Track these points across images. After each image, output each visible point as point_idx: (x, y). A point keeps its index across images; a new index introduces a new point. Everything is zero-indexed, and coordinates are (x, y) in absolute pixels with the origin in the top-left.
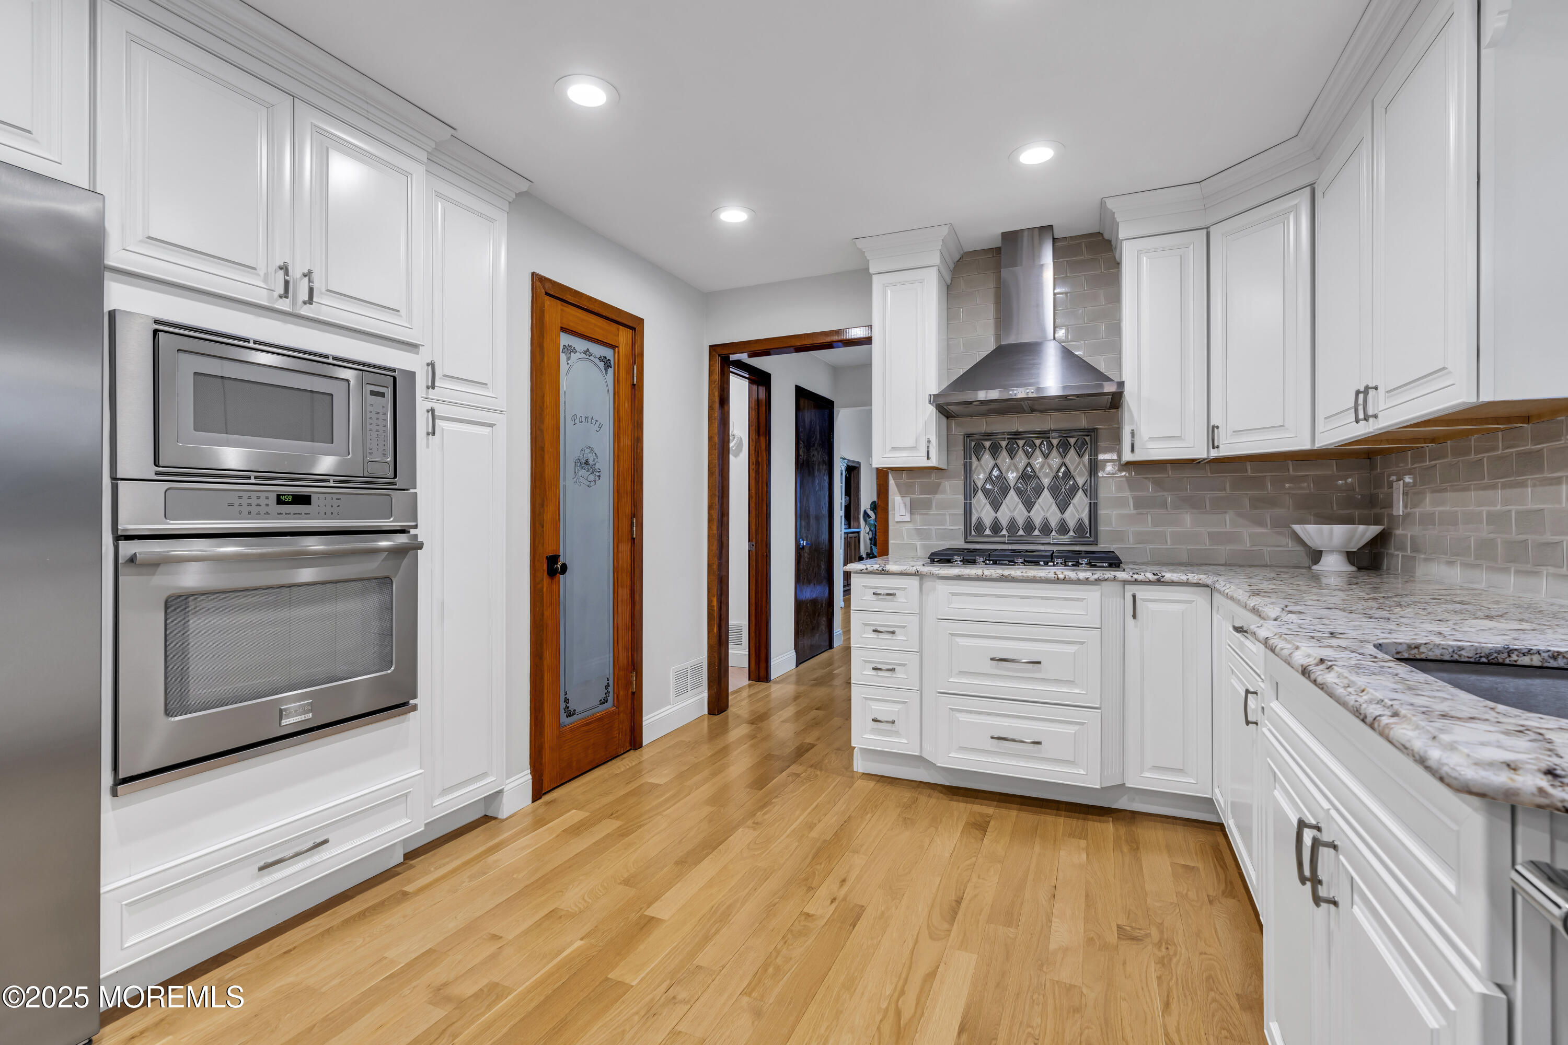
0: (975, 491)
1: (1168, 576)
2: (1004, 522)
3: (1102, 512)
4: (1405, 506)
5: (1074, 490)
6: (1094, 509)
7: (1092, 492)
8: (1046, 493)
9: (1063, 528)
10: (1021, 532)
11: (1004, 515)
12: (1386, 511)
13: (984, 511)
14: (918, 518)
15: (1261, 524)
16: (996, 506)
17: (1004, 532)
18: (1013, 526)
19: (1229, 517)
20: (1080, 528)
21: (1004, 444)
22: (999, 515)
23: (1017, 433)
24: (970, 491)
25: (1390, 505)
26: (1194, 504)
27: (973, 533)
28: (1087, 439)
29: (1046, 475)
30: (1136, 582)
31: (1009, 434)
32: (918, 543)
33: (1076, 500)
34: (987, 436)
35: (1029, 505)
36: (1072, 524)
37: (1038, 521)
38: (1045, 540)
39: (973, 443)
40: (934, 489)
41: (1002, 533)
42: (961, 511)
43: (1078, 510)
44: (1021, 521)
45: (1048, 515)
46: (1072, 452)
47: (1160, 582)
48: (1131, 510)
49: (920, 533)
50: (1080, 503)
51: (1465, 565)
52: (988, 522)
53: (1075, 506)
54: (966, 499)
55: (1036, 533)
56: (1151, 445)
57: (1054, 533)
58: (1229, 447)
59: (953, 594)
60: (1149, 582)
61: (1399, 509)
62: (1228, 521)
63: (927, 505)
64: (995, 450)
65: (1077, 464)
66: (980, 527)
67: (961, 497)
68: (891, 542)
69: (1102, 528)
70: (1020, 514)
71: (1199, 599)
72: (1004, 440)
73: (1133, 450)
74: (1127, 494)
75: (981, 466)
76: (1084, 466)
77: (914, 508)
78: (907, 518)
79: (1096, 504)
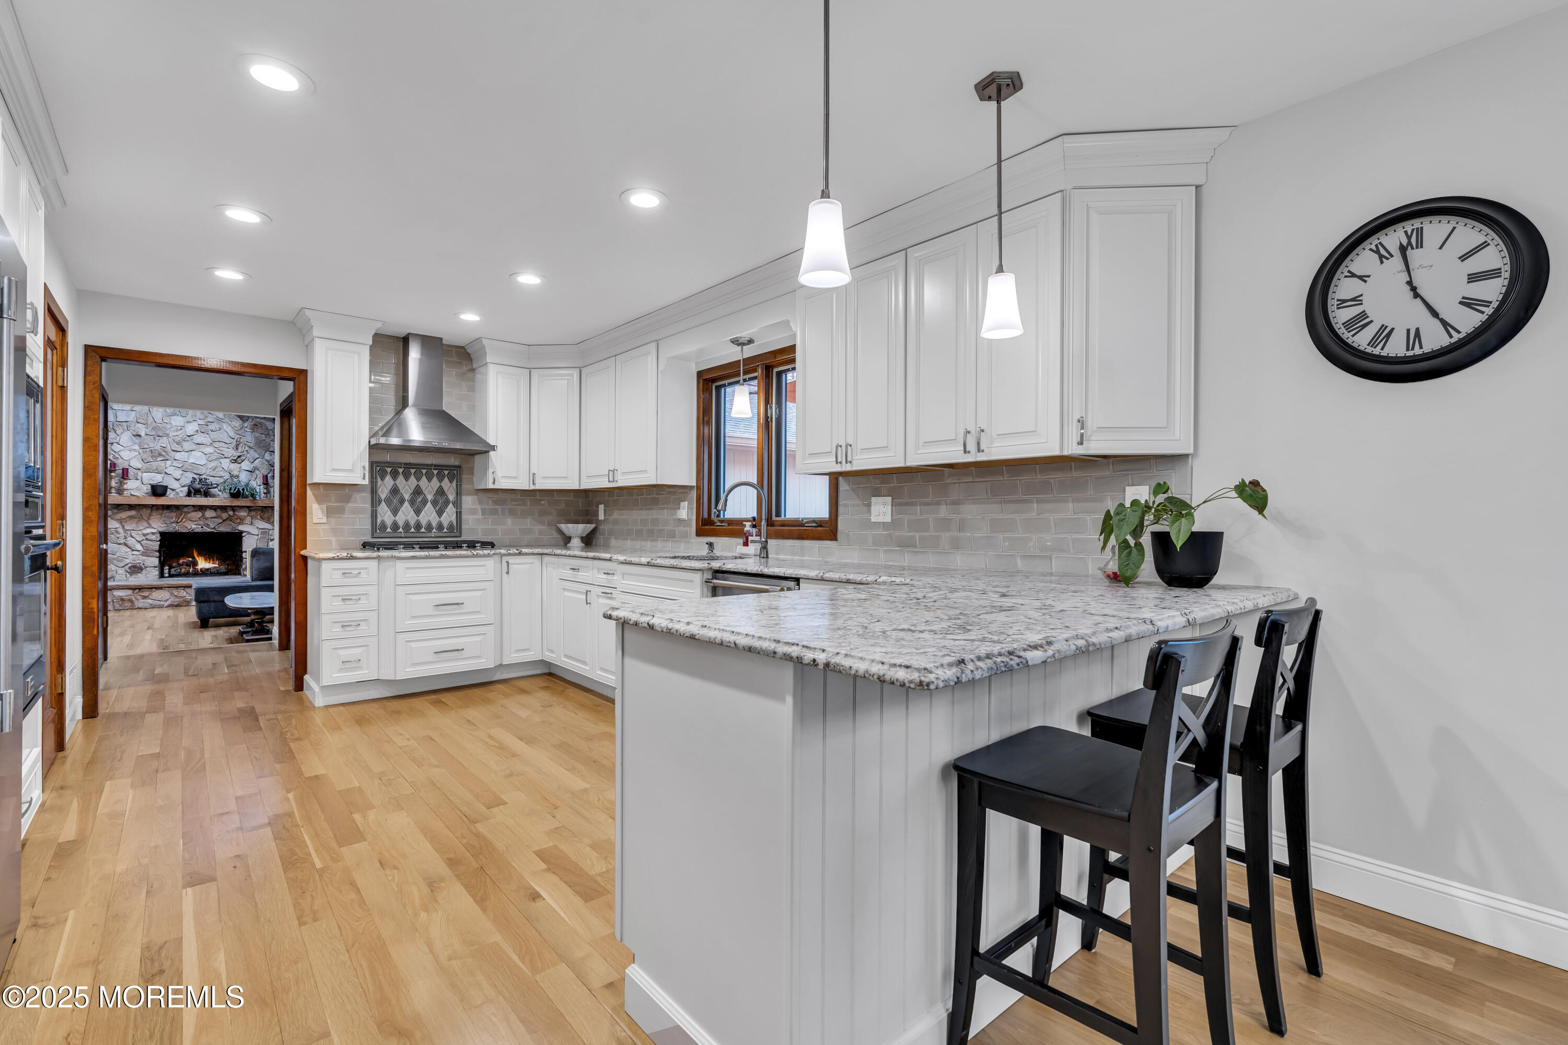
0: (380, 502)
1: (524, 550)
2: (401, 524)
3: (464, 517)
4: (605, 516)
5: (447, 502)
6: (459, 514)
7: (457, 504)
8: (429, 504)
9: (440, 527)
10: (413, 530)
11: (401, 519)
12: (594, 518)
13: (385, 515)
14: (333, 520)
15: (543, 524)
16: (395, 512)
17: (401, 530)
18: (407, 526)
19: (529, 520)
20: (451, 527)
21: (401, 470)
22: (397, 518)
23: (410, 464)
24: (375, 502)
25: (597, 515)
26: (512, 513)
27: (378, 531)
28: (455, 472)
29: (430, 493)
30: (510, 554)
31: (405, 464)
32: (334, 539)
33: (447, 510)
34: (389, 464)
35: (418, 512)
36: (445, 524)
37: (424, 523)
38: (429, 535)
39: (378, 468)
40: (347, 499)
41: (399, 531)
42: (369, 515)
43: (449, 515)
44: (412, 523)
45: (431, 518)
46: (446, 479)
47: (520, 554)
48: (480, 516)
49: (334, 531)
50: (450, 510)
51: (632, 540)
52: (389, 523)
53: (447, 513)
54: (372, 506)
55: (423, 530)
56: (502, 480)
57: (434, 530)
58: (541, 485)
59: (407, 568)
60: (515, 554)
61: (601, 517)
62: (528, 522)
63: (341, 511)
64: (395, 475)
65: (449, 488)
66: (383, 527)
67: (368, 506)
68: (308, 539)
69: (464, 527)
70: (412, 518)
71: (535, 560)
72: (401, 468)
73: (494, 483)
74: (478, 507)
75: (384, 485)
76: (454, 488)
77: (330, 512)
78: (324, 520)
79: (460, 512)
